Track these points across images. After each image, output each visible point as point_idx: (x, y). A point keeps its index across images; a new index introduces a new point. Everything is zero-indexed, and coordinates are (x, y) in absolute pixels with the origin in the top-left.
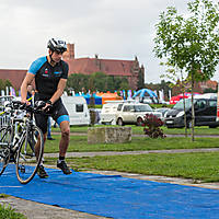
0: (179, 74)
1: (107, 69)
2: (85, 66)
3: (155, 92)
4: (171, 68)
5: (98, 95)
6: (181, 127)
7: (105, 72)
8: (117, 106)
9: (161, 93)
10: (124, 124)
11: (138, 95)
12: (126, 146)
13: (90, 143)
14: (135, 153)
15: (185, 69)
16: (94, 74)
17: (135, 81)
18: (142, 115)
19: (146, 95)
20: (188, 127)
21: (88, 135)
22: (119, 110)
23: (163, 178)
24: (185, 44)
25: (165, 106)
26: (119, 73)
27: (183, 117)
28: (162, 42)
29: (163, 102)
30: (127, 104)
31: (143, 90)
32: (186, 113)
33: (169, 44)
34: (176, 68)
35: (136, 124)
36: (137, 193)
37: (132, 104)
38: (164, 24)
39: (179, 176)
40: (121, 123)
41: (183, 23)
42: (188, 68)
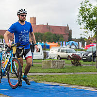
0: (90, 33)
1: (53, 31)
2: (42, 28)
3: (77, 43)
4: (86, 30)
5: (48, 44)
6: (91, 61)
7: (51, 32)
8: (58, 49)
9: (80, 43)
10: (61, 59)
11: (68, 44)
12: (62, 70)
13: (44, 68)
14: (66, 74)
15: (93, 31)
16: (46, 33)
17: (67, 37)
18: (70, 54)
19: (73, 44)
20: (94, 61)
21: (43, 64)
22: (59, 51)
23: (81, 87)
24: (93, 18)
25: (82, 50)
26: (59, 33)
27: (91, 56)
28: (81, 17)
29: (81, 48)
30: (63, 49)
31: (71, 42)
32: (93, 54)
33: (85, 18)
34: (88, 30)
35: (67, 59)
36: (67, 94)
37: (65, 49)
38: (82, 8)
39: (89, 86)
40: (59, 58)
41: (93, 8)
42: (95, 31)
